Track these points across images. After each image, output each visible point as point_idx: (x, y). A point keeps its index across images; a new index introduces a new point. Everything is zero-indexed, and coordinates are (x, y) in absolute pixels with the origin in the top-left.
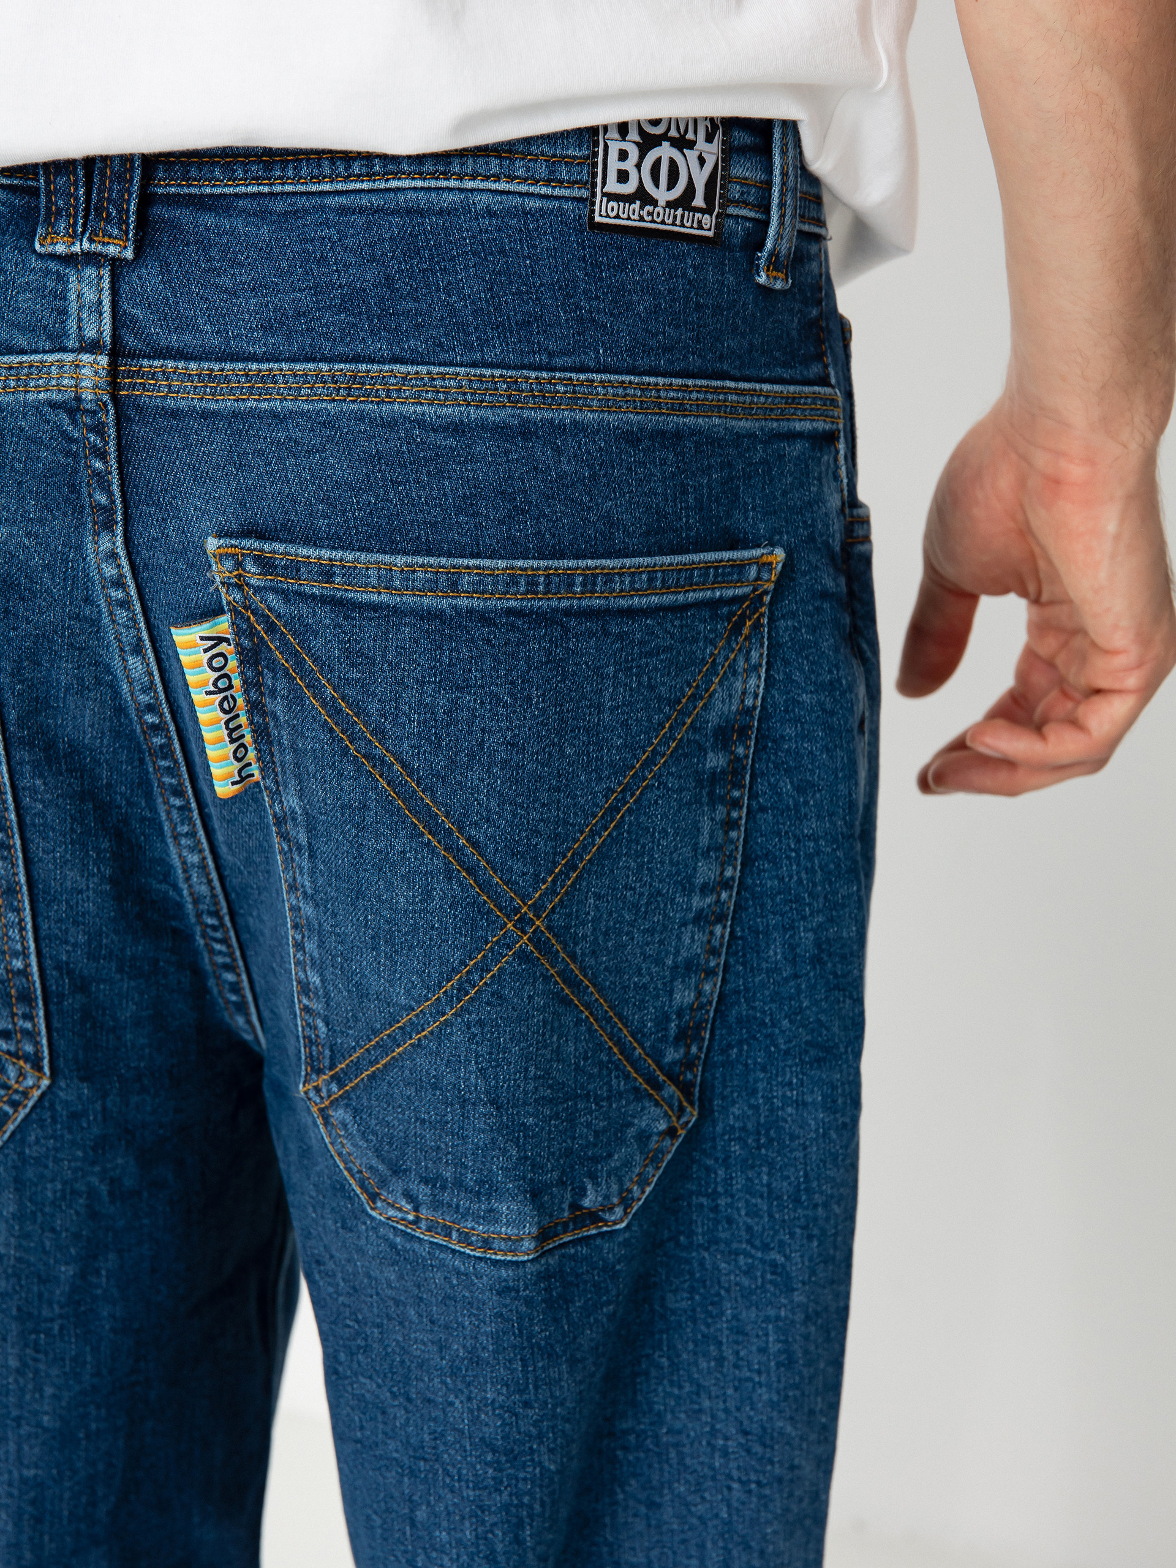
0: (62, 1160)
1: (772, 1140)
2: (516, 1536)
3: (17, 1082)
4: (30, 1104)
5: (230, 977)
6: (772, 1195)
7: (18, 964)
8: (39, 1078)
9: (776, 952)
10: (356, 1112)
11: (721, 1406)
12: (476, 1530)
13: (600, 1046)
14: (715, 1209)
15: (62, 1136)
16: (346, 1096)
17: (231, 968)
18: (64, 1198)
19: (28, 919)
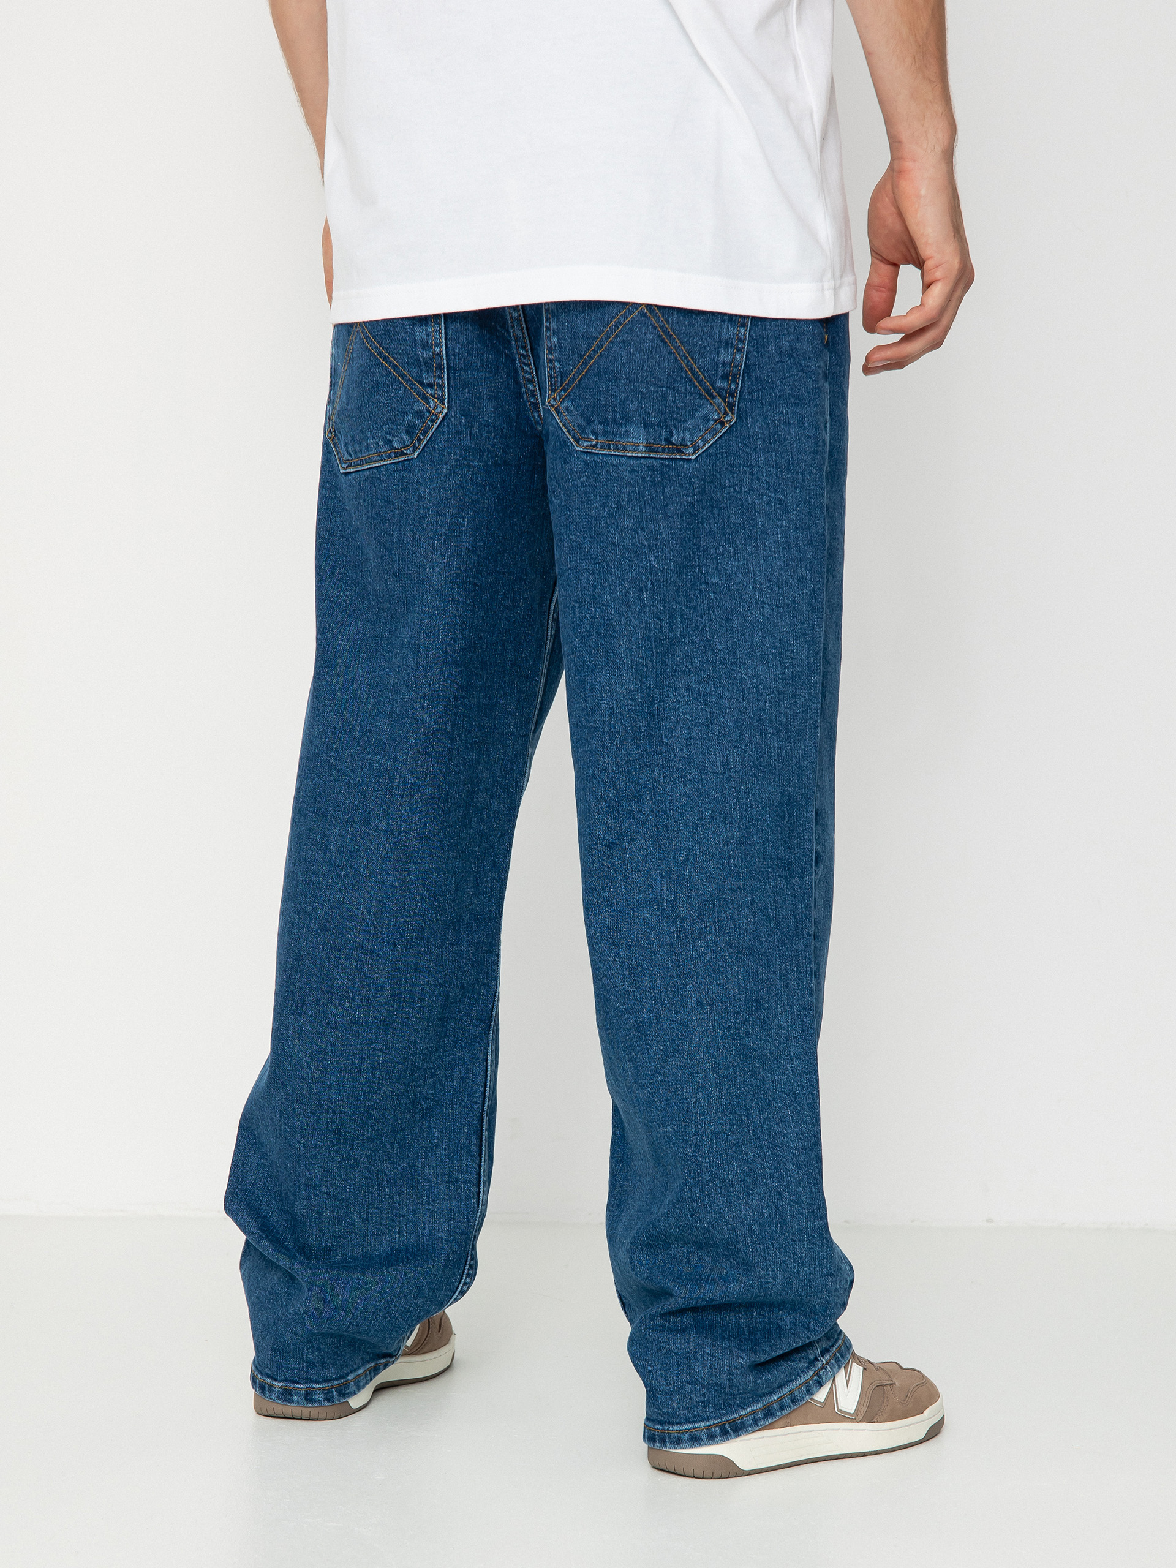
0: (451, 453)
1: (776, 440)
2: (639, 595)
3: (433, 410)
4: (439, 421)
5: (531, 387)
6: (777, 466)
7: (438, 350)
8: (443, 408)
9: (772, 348)
10: (573, 401)
11: (758, 569)
12: (622, 591)
13: (682, 369)
14: (752, 473)
15: (451, 441)
16: (569, 395)
17: (531, 381)
18: (450, 474)
19: (443, 328)
